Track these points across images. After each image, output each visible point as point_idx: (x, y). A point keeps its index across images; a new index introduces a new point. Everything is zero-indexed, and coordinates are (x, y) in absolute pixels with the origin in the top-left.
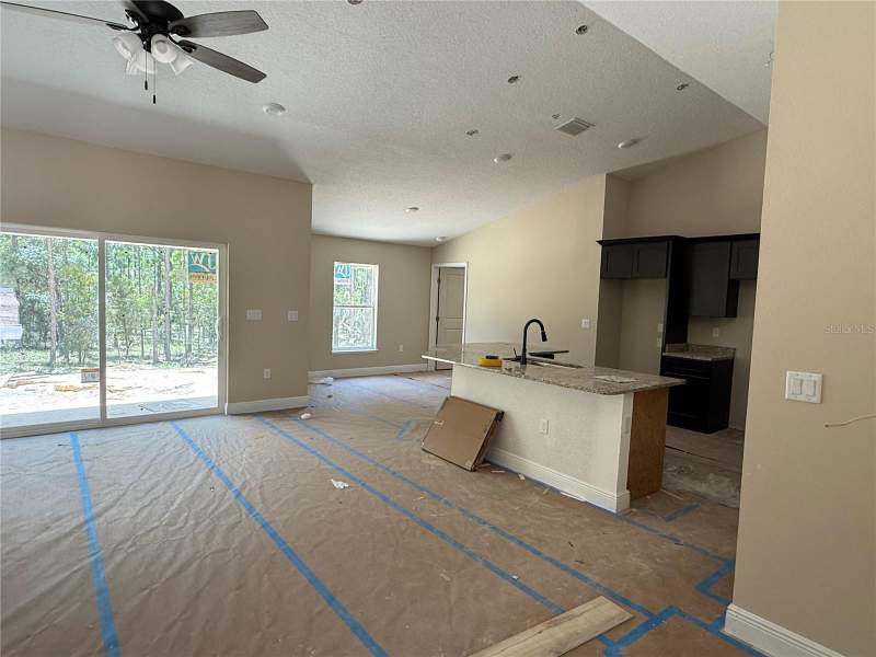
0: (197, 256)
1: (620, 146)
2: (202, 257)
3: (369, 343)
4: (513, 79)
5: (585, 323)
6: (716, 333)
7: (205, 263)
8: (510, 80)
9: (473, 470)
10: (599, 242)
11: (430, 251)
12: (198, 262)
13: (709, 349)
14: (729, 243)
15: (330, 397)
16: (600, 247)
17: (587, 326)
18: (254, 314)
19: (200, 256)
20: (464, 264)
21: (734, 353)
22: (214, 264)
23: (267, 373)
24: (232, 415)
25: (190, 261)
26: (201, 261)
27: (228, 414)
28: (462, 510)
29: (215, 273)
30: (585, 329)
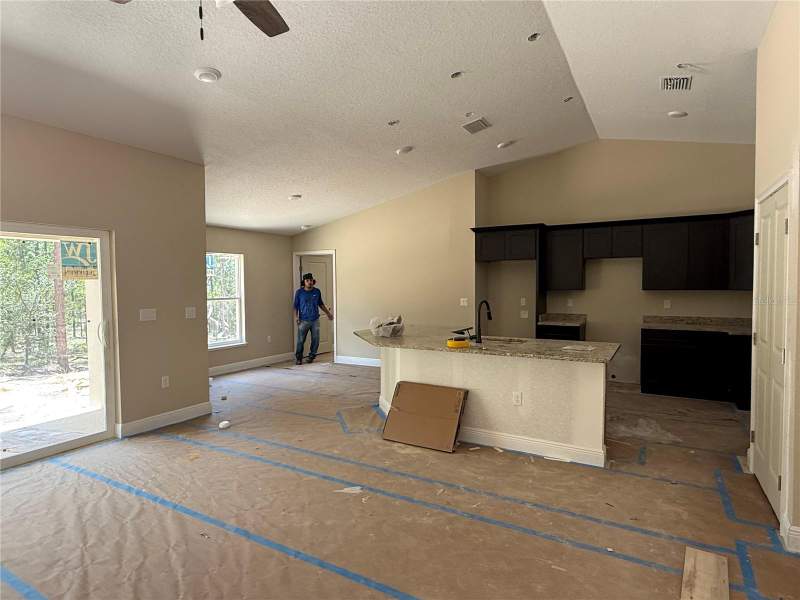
0: (72, 247)
1: (499, 146)
2: (79, 249)
3: (237, 337)
4: (457, 74)
5: (463, 302)
6: (570, 303)
7: (83, 255)
8: (453, 76)
9: (454, 452)
10: (473, 229)
11: (291, 240)
12: (74, 254)
13: (567, 317)
14: (581, 230)
15: (224, 399)
16: (474, 234)
17: (466, 304)
18: (147, 314)
19: (76, 246)
20: (332, 252)
21: (585, 319)
22: (94, 256)
23: (165, 381)
24: (129, 437)
25: (64, 252)
26: (78, 253)
27: (124, 438)
28: (490, 494)
29: (95, 267)
30: (464, 307)
